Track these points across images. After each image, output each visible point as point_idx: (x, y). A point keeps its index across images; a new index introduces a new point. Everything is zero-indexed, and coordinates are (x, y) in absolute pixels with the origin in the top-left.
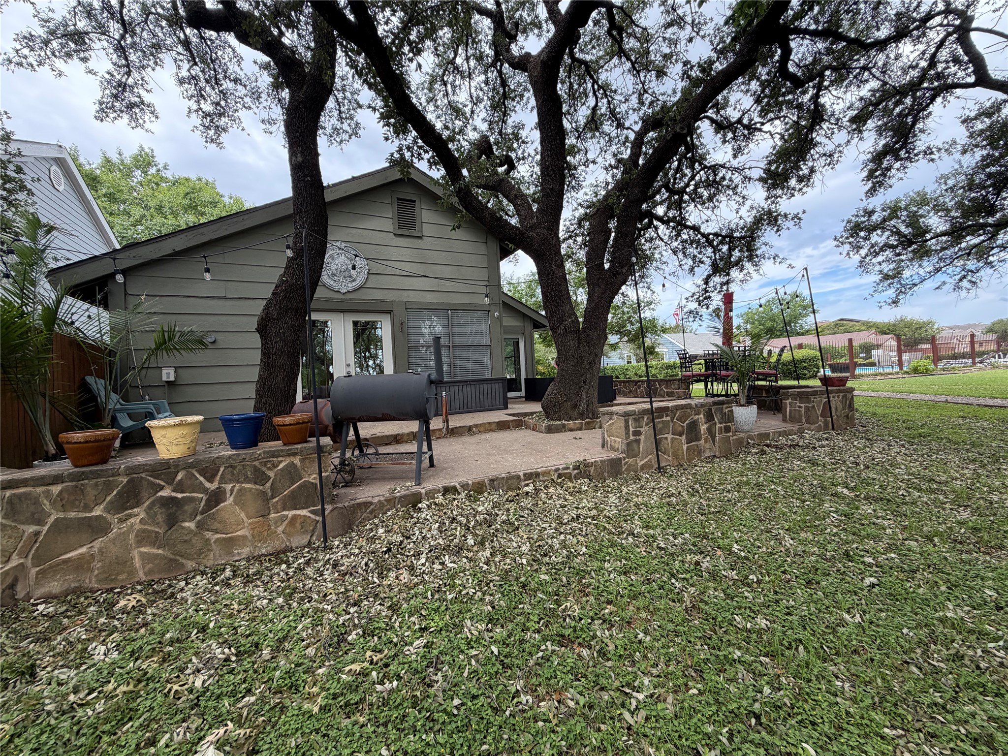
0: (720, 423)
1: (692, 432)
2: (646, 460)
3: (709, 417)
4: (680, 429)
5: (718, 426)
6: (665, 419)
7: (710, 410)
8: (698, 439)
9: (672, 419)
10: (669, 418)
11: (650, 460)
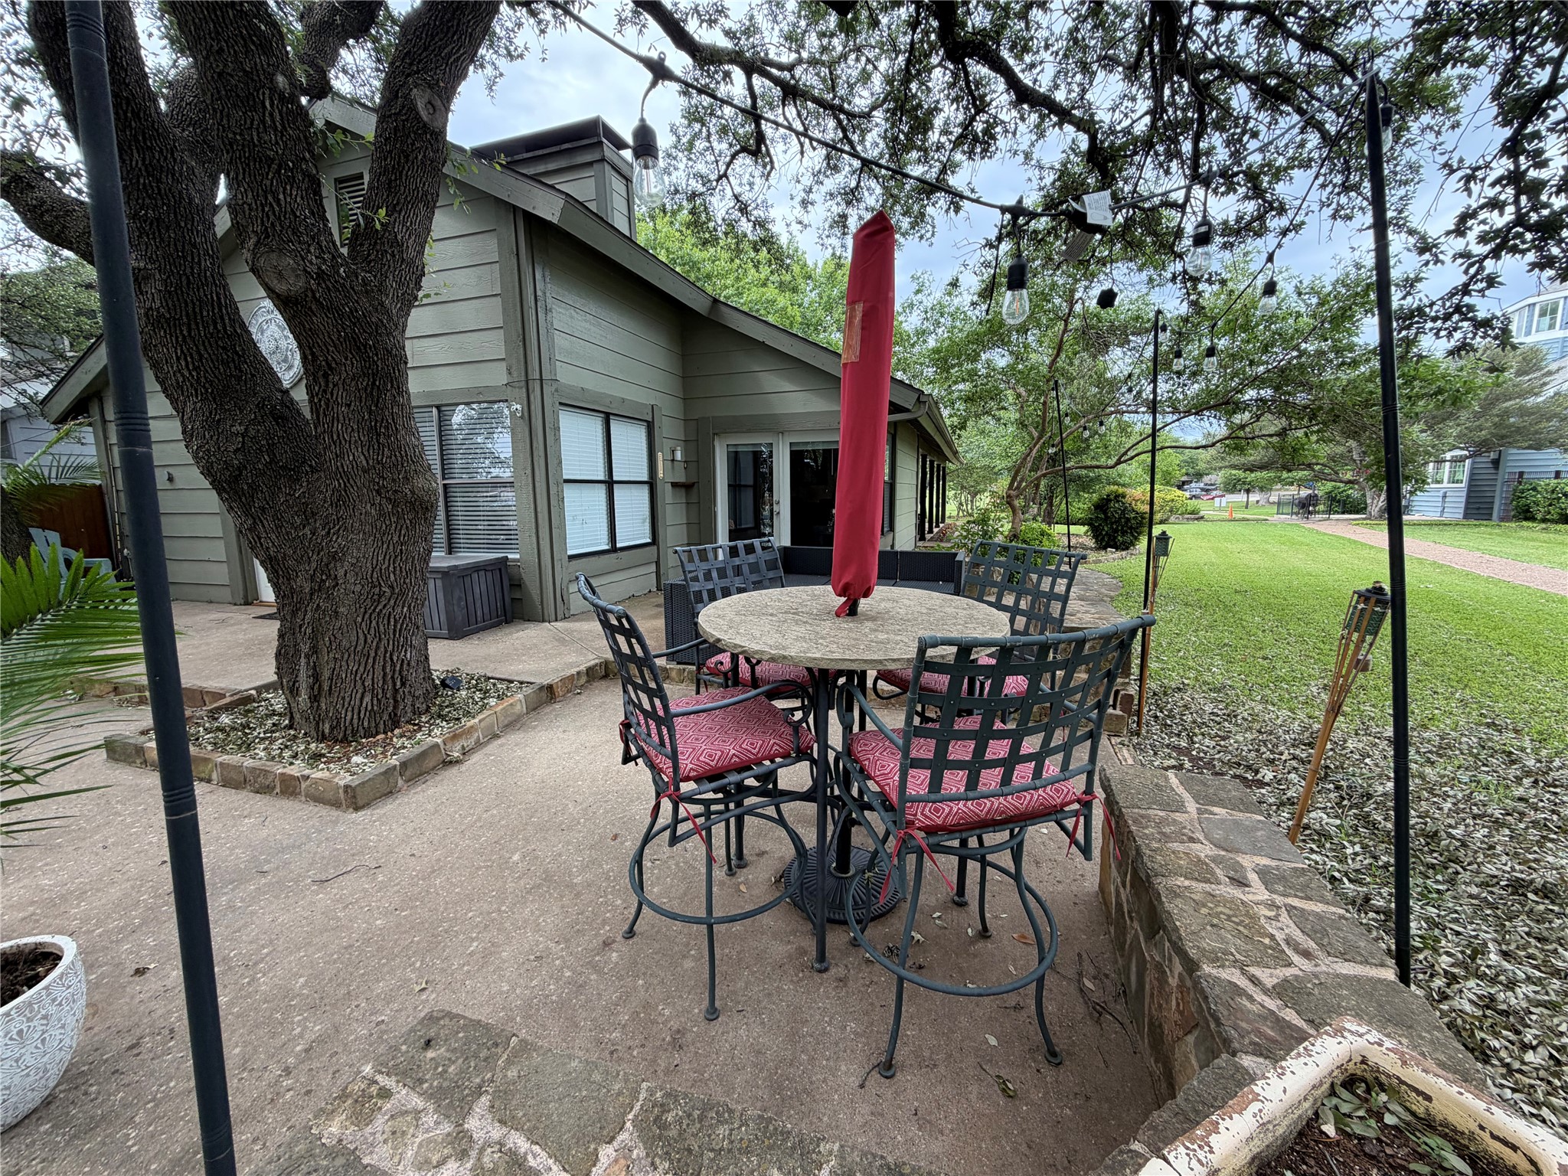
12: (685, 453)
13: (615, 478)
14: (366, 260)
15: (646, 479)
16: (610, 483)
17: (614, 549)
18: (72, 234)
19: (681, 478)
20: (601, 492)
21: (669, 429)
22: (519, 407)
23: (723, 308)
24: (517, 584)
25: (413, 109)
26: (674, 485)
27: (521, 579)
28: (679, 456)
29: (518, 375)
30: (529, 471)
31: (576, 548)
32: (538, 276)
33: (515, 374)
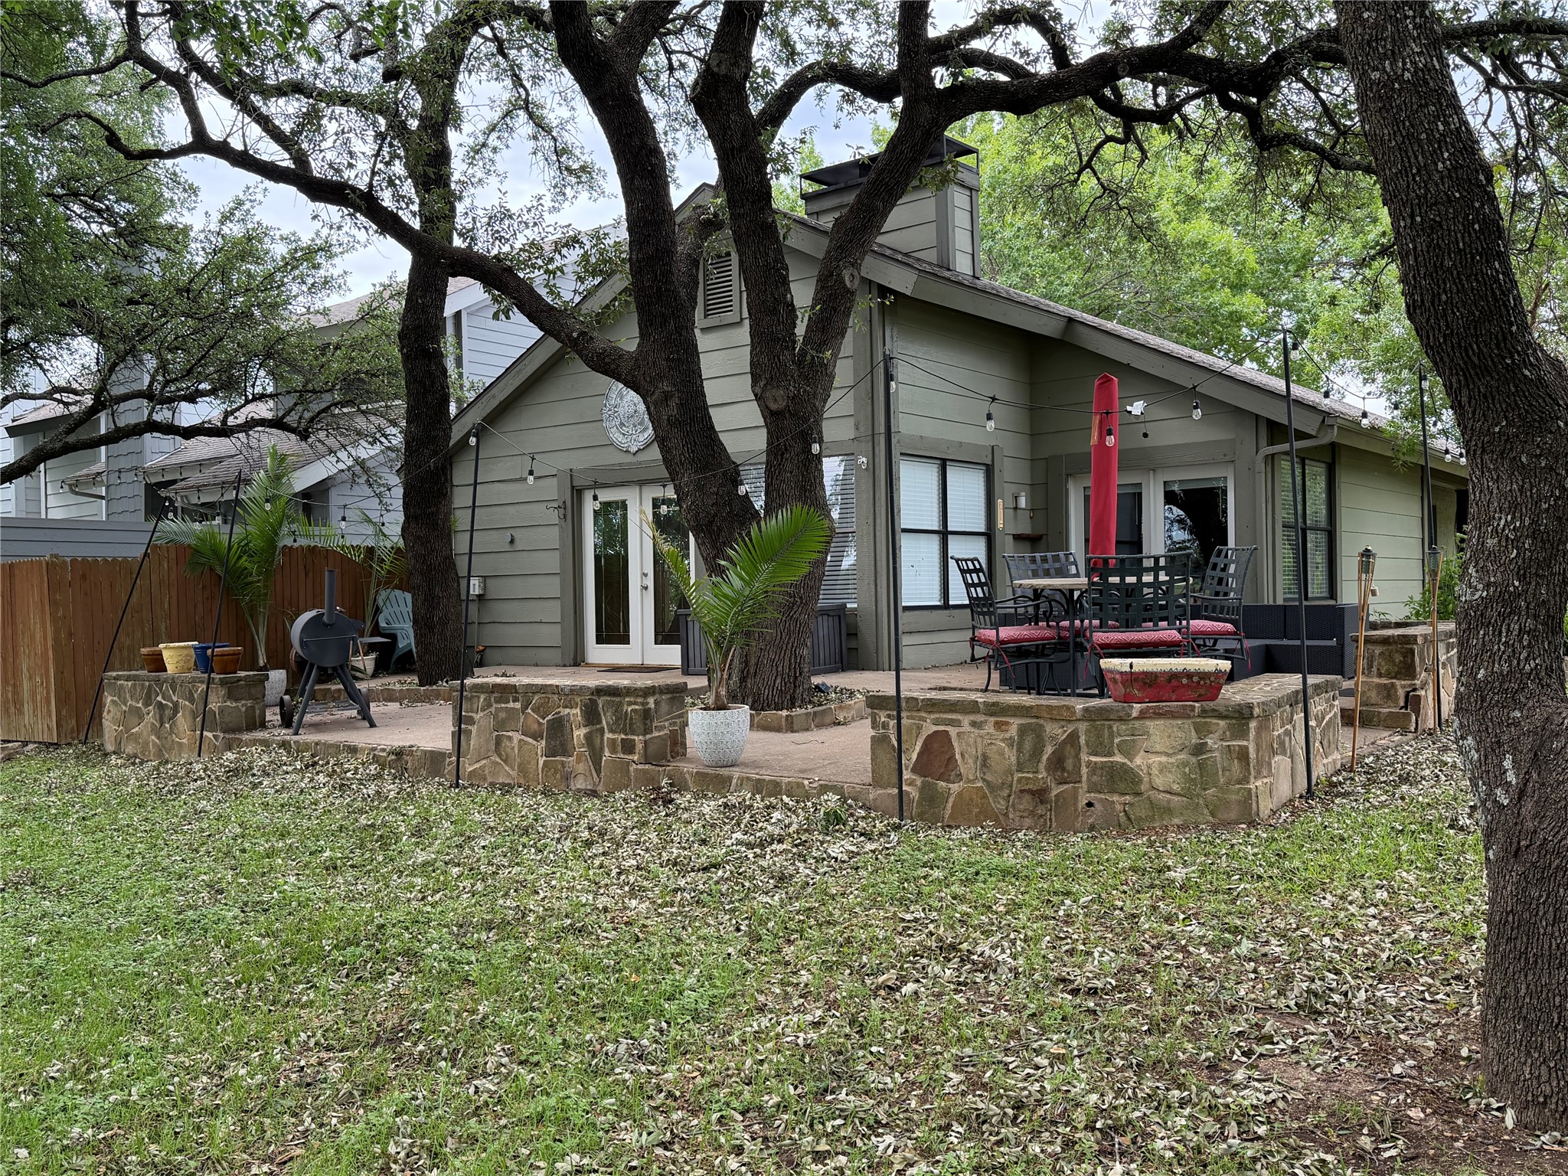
0: (611, 731)
1: (557, 735)
2: (477, 766)
3: (591, 716)
4: (536, 726)
5: (608, 735)
6: (511, 705)
7: (593, 703)
8: (566, 752)
9: (525, 707)
10: (518, 705)
11: (482, 768)
12: (1031, 499)
13: (950, 529)
14: (806, 378)
15: (983, 530)
16: (944, 534)
17: (946, 606)
18: (624, 372)
19: (1025, 528)
20: (934, 542)
21: (1010, 471)
22: (864, 460)
23: (1081, 328)
24: (853, 634)
25: (843, 282)
26: (1017, 538)
27: (856, 627)
28: (1023, 502)
29: (865, 430)
30: (871, 521)
31: (910, 599)
32: (888, 339)
33: (862, 429)
